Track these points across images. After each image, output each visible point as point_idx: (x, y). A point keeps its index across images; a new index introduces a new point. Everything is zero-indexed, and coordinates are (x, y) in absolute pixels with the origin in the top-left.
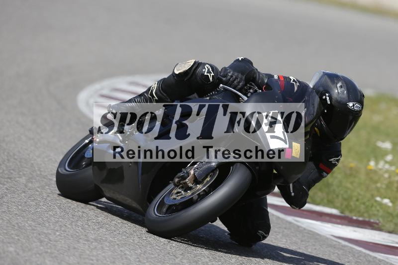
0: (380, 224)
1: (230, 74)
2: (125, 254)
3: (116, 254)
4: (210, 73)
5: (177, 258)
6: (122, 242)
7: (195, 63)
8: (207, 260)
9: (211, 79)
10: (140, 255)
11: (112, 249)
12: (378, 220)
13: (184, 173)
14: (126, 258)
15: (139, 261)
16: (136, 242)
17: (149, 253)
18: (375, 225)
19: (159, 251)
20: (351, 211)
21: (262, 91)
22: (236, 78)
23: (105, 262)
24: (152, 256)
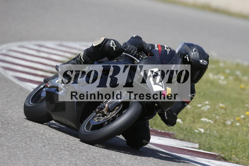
0: (175, 135)
1: (129, 47)
2: (17, 154)
3: (11, 153)
4: (114, 45)
5: (49, 156)
6: (15, 146)
7: (105, 39)
8: (68, 157)
9: (114, 49)
10: (26, 154)
11: (9, 150)
12: (174, 132)
13: (102, 106)
14: (17, 156)
15: (26, 158)
16: (23, 146)
17: (32, 153)
18: (172, 135)
19: (37, 152)
20: (157, 127)
21: (148, 56)
22: (132, 49)
23: (4, 158)
24: (34, 155)
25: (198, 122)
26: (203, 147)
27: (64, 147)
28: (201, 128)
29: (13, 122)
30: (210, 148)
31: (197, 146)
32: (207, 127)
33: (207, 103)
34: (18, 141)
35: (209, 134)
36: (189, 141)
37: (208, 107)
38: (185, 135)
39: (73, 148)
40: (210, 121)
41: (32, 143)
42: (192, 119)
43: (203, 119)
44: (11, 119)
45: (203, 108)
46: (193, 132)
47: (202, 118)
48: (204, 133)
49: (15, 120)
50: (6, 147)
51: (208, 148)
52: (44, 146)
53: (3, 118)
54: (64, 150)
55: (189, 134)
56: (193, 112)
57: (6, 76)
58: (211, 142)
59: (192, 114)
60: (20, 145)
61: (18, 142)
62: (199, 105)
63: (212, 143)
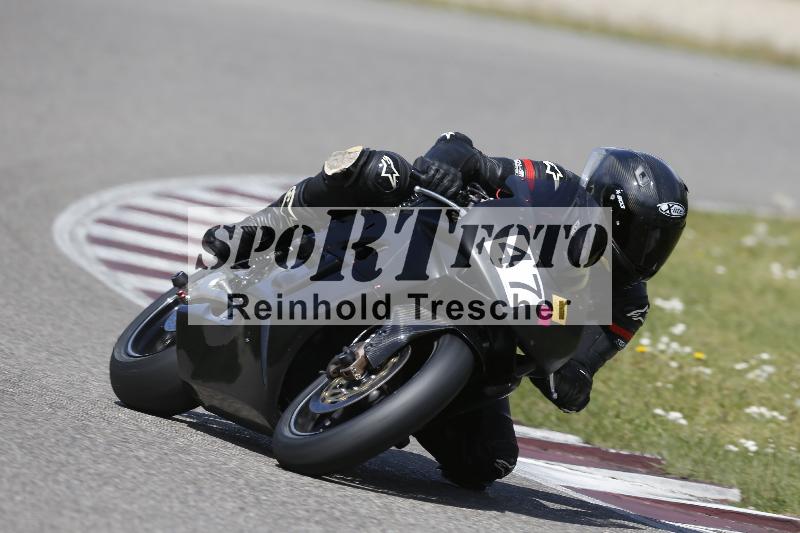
0: (664, 462)
1: (434, 168)
4: (392, 173)
7: (363, 152)
9: (393, 183)
12: (661, 454)
13: (346, 353)
18: (654, 465)
20: (605, 438)
21: (495, 199)
25: (737, 420)
26: (753, 498)
27: (307, 511)
28: (747, 438)
29: (141, 434)
30: (776, 500)
31: (734, 494)
32: (767, 433)
33: (765, 356)
34: (158, 495)
35: (774, 455)
36: (709, 480)
37: (769, 369)
38: (696, 462)
39: (337, 514)
40: (775, 414)
41: (204, 501)
42: (718, 411)
43: (753, 410)
44: (135, 428)
45: (751, 376)
46: (721, 452)
47: (749, 405)
48: (756, 453)
49: (149, 429)
50: (119, 517)
51: (769, 500)
52: (242, 509)
53: (109, 423)
54: (308, 520)
55: (709, 459)
56: (720, 389)
57: (117, 289)
58: (779, 482)
59: (717, 395)
60: (166, 509)
61: (159, 498)
62: (740, 366)
63: (783, 483)
